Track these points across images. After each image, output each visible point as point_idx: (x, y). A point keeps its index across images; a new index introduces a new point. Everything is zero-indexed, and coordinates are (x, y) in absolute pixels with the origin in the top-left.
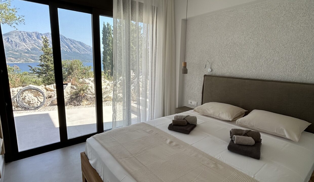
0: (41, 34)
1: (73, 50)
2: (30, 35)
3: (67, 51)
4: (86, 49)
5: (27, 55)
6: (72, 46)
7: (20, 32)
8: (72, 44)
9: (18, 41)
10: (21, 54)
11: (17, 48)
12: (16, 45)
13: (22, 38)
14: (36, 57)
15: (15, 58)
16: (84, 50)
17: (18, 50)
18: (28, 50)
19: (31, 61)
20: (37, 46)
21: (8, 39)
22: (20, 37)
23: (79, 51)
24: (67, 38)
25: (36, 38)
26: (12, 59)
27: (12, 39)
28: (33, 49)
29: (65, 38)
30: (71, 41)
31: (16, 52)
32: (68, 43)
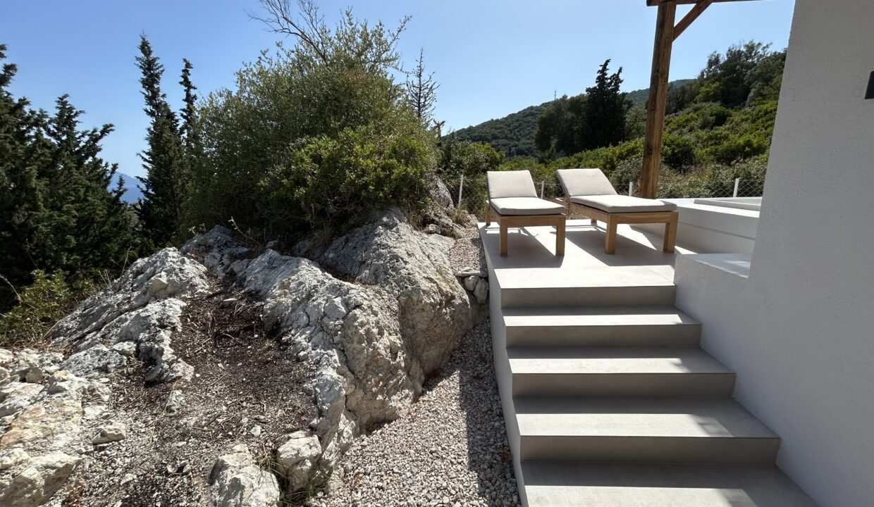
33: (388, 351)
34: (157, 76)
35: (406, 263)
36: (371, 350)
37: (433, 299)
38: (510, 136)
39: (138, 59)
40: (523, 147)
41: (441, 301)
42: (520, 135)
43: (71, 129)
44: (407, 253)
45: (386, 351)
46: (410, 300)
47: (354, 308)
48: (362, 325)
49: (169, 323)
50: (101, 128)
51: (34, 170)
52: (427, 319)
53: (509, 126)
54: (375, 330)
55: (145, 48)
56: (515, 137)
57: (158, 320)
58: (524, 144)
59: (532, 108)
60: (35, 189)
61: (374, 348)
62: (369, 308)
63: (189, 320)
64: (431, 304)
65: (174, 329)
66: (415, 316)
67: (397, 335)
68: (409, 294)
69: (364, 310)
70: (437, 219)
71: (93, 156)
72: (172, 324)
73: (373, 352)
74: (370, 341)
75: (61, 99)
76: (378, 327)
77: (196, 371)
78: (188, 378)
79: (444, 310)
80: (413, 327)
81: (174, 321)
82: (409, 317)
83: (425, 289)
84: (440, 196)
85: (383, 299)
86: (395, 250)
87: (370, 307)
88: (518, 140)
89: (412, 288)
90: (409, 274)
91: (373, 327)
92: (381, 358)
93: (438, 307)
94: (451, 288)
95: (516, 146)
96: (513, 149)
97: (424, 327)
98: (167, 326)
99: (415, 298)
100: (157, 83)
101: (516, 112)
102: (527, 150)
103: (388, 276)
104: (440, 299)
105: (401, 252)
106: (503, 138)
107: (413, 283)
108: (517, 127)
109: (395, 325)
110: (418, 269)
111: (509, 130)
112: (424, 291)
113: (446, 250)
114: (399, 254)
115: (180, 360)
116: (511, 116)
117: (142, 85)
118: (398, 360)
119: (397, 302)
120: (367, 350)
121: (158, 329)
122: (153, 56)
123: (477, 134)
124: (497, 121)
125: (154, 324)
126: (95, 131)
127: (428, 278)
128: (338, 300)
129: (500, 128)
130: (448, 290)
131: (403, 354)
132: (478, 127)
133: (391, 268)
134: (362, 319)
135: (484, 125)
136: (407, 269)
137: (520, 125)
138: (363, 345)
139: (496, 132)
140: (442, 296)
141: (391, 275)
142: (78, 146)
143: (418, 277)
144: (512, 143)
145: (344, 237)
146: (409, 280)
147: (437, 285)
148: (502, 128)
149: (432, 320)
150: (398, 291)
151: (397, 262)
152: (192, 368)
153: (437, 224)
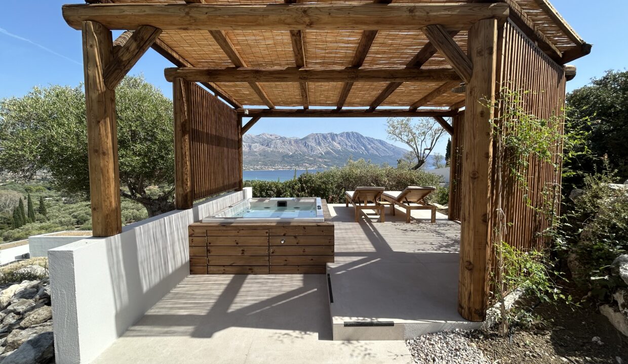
0: (336, 135)
1: (370, 152)
2: (325, 137)
3: (363, 153)
4: (387, 150)
5: (320, 160)
6: (369, 147)
7: (317, 134)
8: (369, 144)
9: (314, 145)
10: (315, 159)
11: (313, 153)
12: (312, 149)
13: (317, 141)
14: (329, 162)
15: (310, 164)
16: (385, 150)
17: (312, 155)
18: (322, 154)
19: (324, 168)
20: (332, 149)
21: (306, 143)
22: (316, 140)
23: (378, 153)
24: (364, 136)
25: (330, 140)
26: (307, 165)
27: (309, 144)
28: (327, 153)
29: (362, 136)
30: (369, 140)
31: (311, 157)
32: (364, 142)
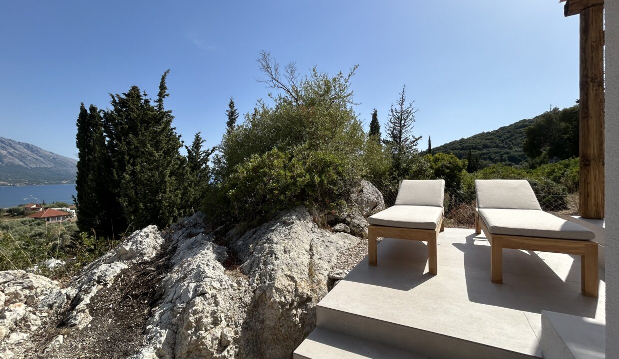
33: (217, 342)
34: (235, 119)
35: (276, 258)
36: (194, 338)
37: (285, 298)
38: (501, 145)
39: (227, 111)
40: (516, 154)
41: (293, 301)
42: (513, 144)
43: (198, 150)
44: (284, 249)
45: (212, 342)
46: (264, 295)
47: (199, 296)
48: (195, 312)
49: (104, 280)
50: (211, 149)
51: (168, 172)
52: (275, 317)
53: (500, 137)
54: (207, 320)
55: (231, 105)
56: (506, 146)
57: (98, 277)
58: (516, 151)
59: (524, 121)
60: (166, 182)
61: (198, 337)
62: (212, 297)
63: (120, 279)
64: (280, 303)
65: (105, 285)
66: (266, 311)
67: (237, 327)
68: (265, 289)
69: (206, 299)
70: (349, 219)
71: (206, 164)
72: (105, 281)
73: (197, 341)
74: (198, 328)
75: (197, 134)
76: (214, 317)
77: (91, 322)
78: (81, 327)
79: (294, 312)
80: (263, 322)
81: (108, 279)
82: (261, 311)
83: (279, 287)
84: (362, 199)
85: (239, 289)
86: (274, 245)
87: (214, 297)
88: (510, 148)
89: (269, 284)
90: (273, 270)
91: (207, 317)
92: (204, 349)
93: (288, 307)
94: (312, 290)
95: (507, 153)
96: (505, 156)
97: (272, 324)
98: (101, 282)
99: (268, 294)
100: (234, 123)
101: (508, 125)
102: (520, 156)
103: (257, 269)
104: (292, 300)
105: (278, 249)
106: (494, 147)
107: (272, 279)
108: (508, 138)
109: (240, 317)
110: (284, 267)
111: (499, 140)
112: (277, 289)
113: (344, 249)
114: (275, 250)
115: (87, 311)
116: (502, 129)
117: (226, 125)
118: (225, 353)
119: (253, 294)
120: (192, 337)
121: (95, 283)
122: (235, 108)
123: (467, 144)
124: (488, 133)
125: (94, 280)
126: (208, 150)
127: (290, 276)
128: (193, 285)
129: (490, 139)
130: (305, 291)
131: (236, 348)
132: (469, 139)
133: (264, 261)
134: (199, 307)
135: (475, 137)
136: (273, 265)
137: (512, 135)
138: (189, 332)
139: (487, 142)
140: (295, 296)
141: (259, 268)
142: (200, 158)
143: (279, 274)
144: (503, 151)
145: (254, 229)
146: (270, 276)
147: (296, 284)
148: (493, 139)
149: (279, 319)
150: (258, 284)
151: (270, 257)
152: (91, 318)
153: (348, 224)
